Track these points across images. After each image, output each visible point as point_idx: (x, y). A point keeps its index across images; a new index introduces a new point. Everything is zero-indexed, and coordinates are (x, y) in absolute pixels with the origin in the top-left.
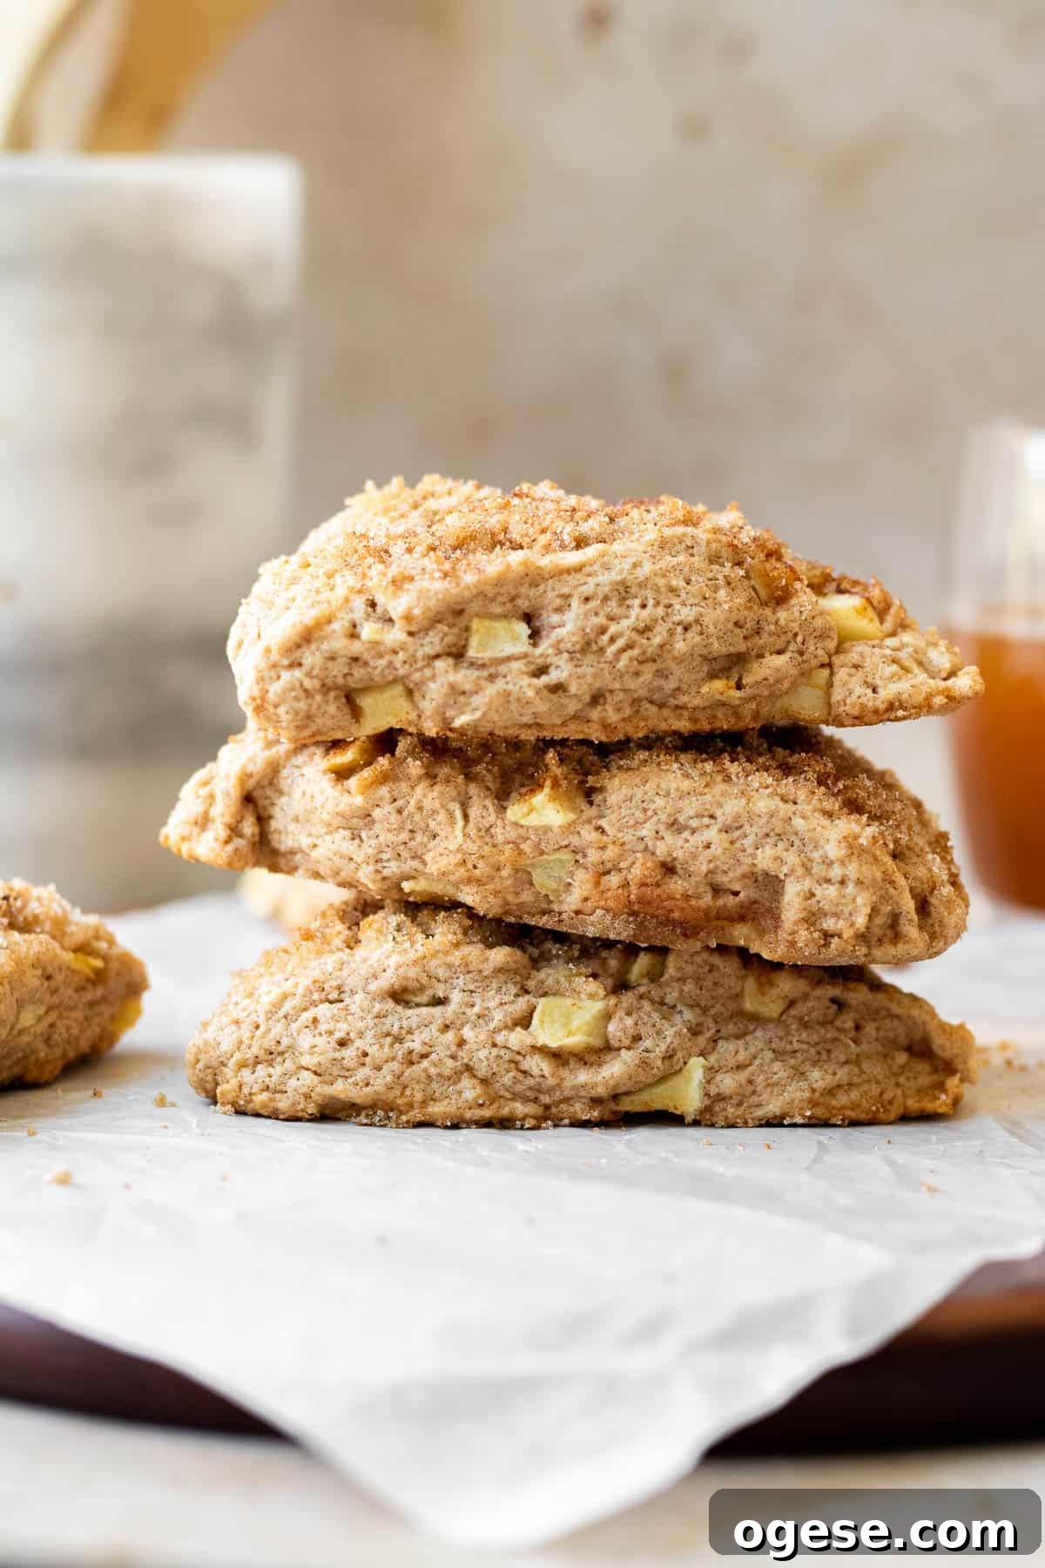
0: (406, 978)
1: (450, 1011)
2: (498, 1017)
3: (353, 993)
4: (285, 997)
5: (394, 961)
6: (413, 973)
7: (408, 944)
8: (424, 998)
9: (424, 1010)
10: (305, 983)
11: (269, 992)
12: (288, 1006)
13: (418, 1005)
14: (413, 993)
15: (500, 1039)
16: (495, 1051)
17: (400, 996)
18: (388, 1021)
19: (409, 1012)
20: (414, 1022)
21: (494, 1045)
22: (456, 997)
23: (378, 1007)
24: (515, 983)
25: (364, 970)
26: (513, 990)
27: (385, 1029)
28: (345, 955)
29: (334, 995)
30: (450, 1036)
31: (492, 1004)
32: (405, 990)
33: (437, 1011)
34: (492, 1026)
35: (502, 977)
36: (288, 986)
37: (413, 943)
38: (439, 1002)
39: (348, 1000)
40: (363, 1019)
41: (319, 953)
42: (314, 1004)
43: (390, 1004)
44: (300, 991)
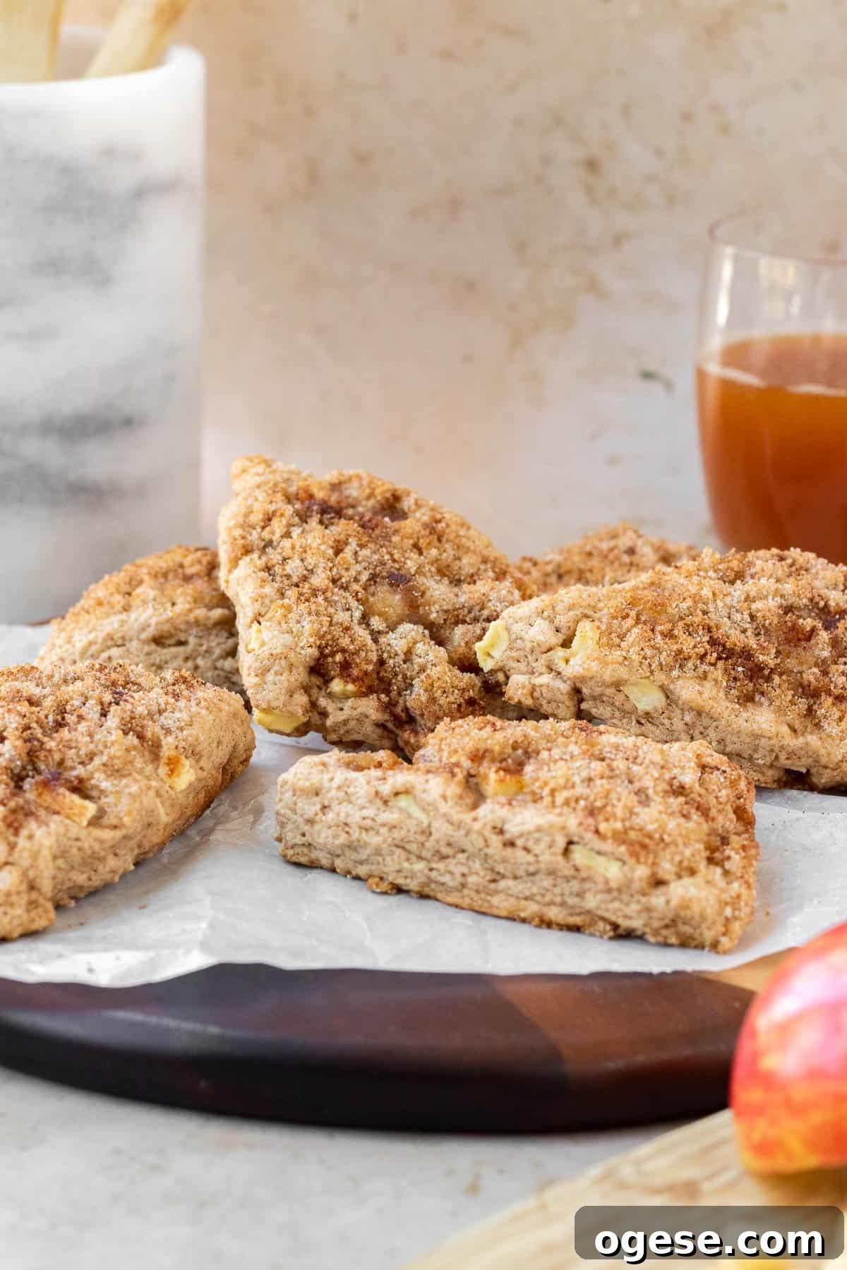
0: (162, 631)
1: (189, 648)
2: (217, 652)
3: (131, 640)
4: (91, 643)
5: (153, 621)
6: (166, 627)
7: (162, 610)
8: (172, 641)
9: (174, 650)
10: (101, 635)
11: (80, 641)
12: (94, 649)
13: (170, 646)
14: (167, 638)
15: (219, 664)
16: (216, 672)
17: (158, 641)
18: (152, 657)
19: (165, 651)
20: (168, 657)
21: (216, 668)
22: (192, 640)
23: (146, 649)
24: (226, 630)
25: (136, 626)
26: (225, 635)
27: (152, 661)
28: (124, 616)
29: (120, 642)
30: (190, 664)
31: (213, 644)
32: (162, 637)
33: (181, 649)
34: (214, 657)
35: (218, 627)
36: (91, 637)
37: (165, 610)
38: (181, 643)
39: (128, 645)
40: (138, 656)
41: (108, 615)
42: (109, 648)
43: (153, 647)
44: (100, 640)
